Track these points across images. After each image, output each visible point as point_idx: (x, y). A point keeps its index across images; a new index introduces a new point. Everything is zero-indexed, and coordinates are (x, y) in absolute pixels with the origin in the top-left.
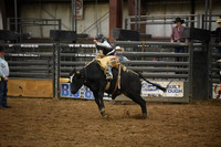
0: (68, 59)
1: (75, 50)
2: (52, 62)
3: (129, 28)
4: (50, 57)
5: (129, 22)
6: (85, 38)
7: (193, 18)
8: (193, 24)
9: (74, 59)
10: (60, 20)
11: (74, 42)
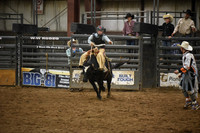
0: (29, 50)
1: (36, 42)
2: (14, 53)
3: (85, 23)
4: (13, 49)
5: (86, 17)
6: (45, 31)
7: (143, 14)
8: (142, 19)
9: (35, 50)
10: (22, 15)
11: (35, 35)
